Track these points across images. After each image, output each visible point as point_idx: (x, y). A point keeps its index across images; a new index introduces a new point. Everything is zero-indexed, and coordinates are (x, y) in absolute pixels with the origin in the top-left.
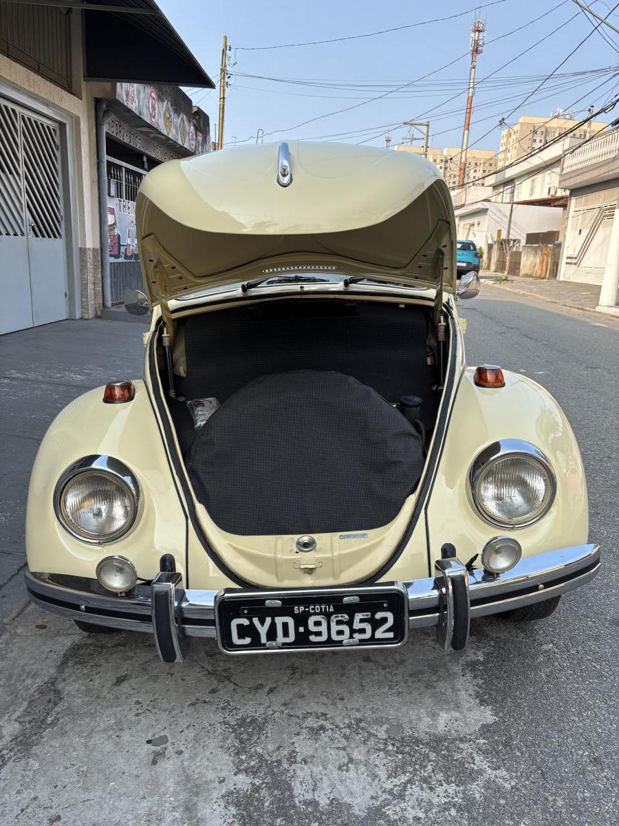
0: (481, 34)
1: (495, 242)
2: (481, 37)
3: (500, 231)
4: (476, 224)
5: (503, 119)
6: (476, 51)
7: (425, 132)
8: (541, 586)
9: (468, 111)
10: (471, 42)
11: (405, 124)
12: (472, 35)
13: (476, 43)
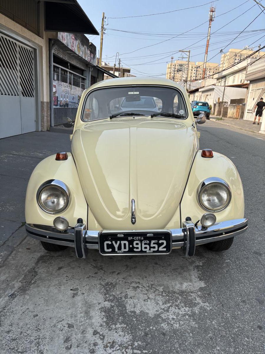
0: (214, 13)
1: (217, 103)
2: (213, 14)
3: (219, 98)
4: (209, 95)
5: (222, 50)
6: (211, 20)
7: (188, 55)
8: (224, 233)
9: (207, 46)
10: (209, 16)
11: (180, 51)
12: (210, 13)
13: (211, 17)
